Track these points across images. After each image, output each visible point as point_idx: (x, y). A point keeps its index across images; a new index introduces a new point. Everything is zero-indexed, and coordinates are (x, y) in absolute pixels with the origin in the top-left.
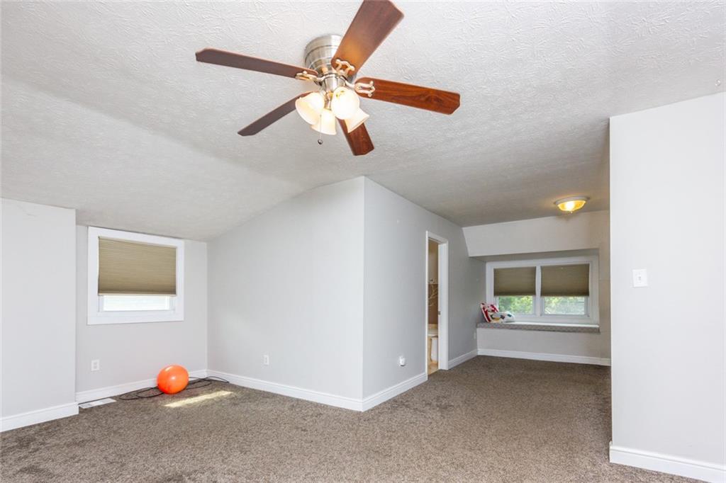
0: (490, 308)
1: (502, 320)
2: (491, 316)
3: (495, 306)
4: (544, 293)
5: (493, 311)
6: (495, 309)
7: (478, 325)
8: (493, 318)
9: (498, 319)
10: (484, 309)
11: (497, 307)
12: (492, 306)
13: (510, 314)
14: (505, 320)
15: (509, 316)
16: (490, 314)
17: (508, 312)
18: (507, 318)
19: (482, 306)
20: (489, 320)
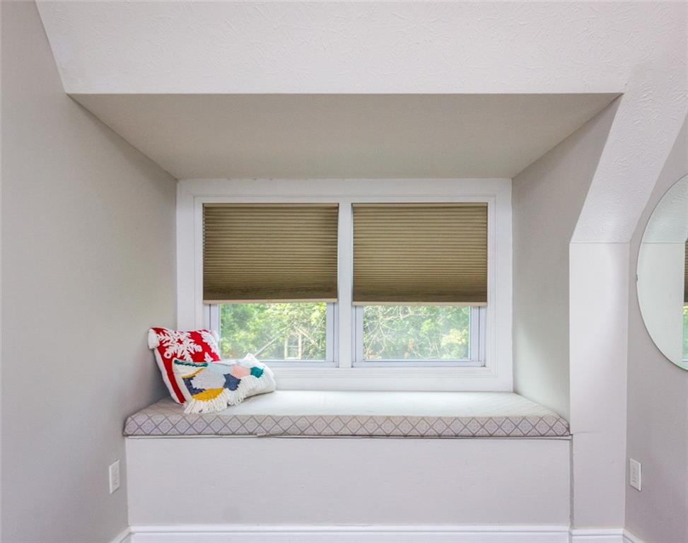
0: (190, 346)
1: (228, 394)
2: (188, 381)
3: (207, 338)
4: (365, 292)
5: (198, 357)
6: (206, 348)
7: (131, 427)
8: (194, 391)
9: (214, 393)
10: (162, 349)
11: (213, 340)
12: (196, 337)
13: (260, 365)
14: (242, 390)
15: (257, 372)
16: (181, 371)
17: (251, 360)
18: (248, 383)
19: (154, 340)
20: (182, 399)
